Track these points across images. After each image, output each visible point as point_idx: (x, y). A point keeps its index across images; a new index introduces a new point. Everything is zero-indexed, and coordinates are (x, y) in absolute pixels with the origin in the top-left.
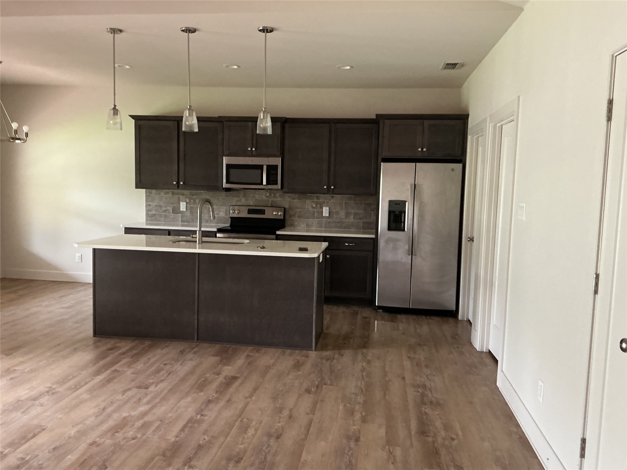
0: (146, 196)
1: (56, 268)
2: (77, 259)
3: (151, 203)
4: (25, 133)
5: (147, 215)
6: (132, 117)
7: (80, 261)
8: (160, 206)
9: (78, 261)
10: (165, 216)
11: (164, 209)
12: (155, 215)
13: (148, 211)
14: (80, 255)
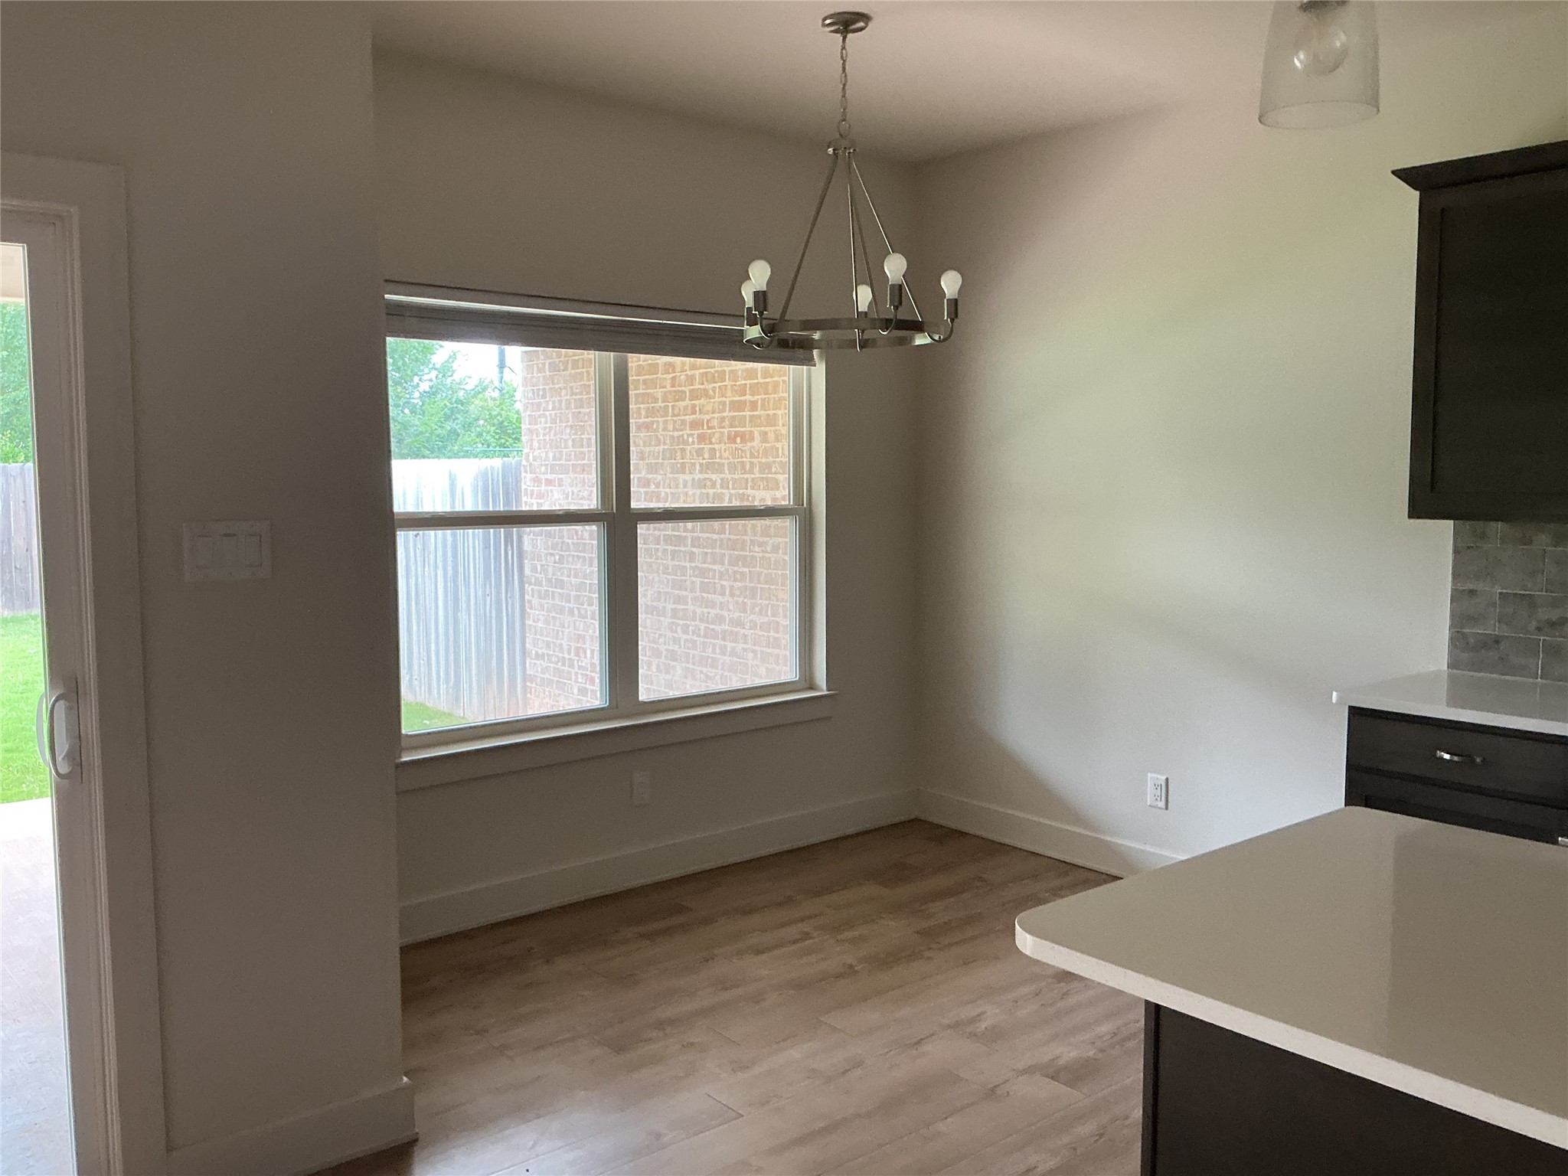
0: (1456, 551)
1: (1078, 819)
2: (1151, 795)
3: (1479, 586)
4: (947, 300)
5: (1459, 640)
6: (1408, 176)
7: (1162, 804)
8: (1529, 601)
9: (1155, 804)
10: (1554, 651)
11: (1544, 614)
12: (1497, 641)
13: (1460, 620)
14: (1164, 778)
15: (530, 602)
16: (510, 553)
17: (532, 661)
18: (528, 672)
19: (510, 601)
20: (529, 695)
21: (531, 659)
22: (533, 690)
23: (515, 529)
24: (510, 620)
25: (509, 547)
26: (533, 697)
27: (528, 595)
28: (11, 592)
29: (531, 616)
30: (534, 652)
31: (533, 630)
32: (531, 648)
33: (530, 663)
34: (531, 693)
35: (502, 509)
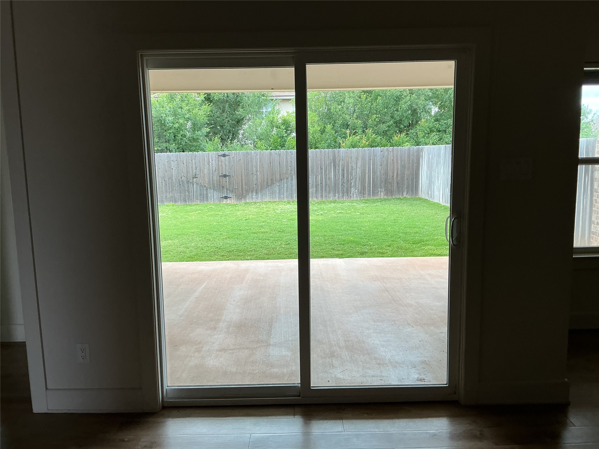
15: (596, 200)
16: (587, 179)
17: (595, 225)
18: (592, 230)
19: (585, 199)
20: (592, 240)
21: (594, 224)
22: (594, 238)
23: (590, 165)
24: (584, 207)
25: (587, 176)
26: (594, 241)
27: (595, 197)
28: (387, 190)
29: (596, 206)
30: (596, 222)
31: (596, 212)
32: (595, 220)
33: (594, 226)
34: (593, 239)
35: (585, 157)
